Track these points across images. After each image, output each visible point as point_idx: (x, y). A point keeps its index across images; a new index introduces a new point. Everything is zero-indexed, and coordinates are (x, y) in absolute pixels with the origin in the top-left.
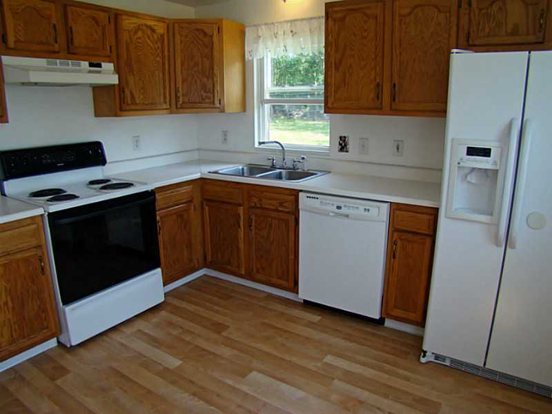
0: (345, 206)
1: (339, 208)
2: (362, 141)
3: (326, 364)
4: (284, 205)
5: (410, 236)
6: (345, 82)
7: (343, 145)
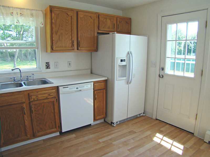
0: (79, 87)
1: (77, 88)
2: (56, 63)
3: (103, 142)
4: (51, 95)
5: (100, 91)
6: (60, 40)
7: (48, 66)
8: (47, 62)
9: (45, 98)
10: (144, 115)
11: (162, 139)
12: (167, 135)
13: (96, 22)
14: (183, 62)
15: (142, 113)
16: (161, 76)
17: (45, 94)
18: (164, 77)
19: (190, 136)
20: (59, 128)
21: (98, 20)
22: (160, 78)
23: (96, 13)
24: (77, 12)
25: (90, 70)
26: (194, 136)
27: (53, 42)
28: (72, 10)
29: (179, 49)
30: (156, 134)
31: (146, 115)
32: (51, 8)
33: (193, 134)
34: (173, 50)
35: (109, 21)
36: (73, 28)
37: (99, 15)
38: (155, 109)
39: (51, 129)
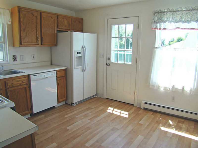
0: (46, 75)
1: (44, 76)
2: (21, 56)
3: (69, 117)
4: (24, 82)
5: (61, 78)
6: (27, 36)
7: (15, 58)
8: (14, 55)
9: (19, 85)
10: (97, 96)
11: (113, 111)
12: (116, 108)
13: (56, 21)
14: (124, 53)
15: (94, 95)
16: (108, 65)
17: (18, 81)
18: (110, 65)
19: (131, 107)
20: (31, 110)
21: (57, 19)
22: (107, 66)
23: (56, 14)
24: (41, 13)
25: (50, 62)
26: (134, 106)
27: (22, 38)
28: (36, 11)
29: (121, 43)
30: (108, 108)
31: (98, 96)
32: (19, 9)
33: (134, 105)
34: (116, 44)
35: (65, 21)
36: (37, 26)
37: (58, 16)
38: (105, 91)
39: (24, 112)
